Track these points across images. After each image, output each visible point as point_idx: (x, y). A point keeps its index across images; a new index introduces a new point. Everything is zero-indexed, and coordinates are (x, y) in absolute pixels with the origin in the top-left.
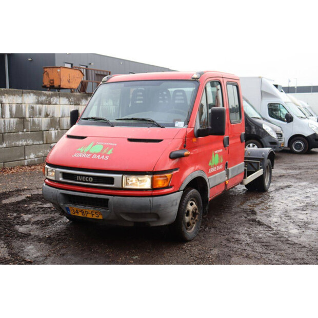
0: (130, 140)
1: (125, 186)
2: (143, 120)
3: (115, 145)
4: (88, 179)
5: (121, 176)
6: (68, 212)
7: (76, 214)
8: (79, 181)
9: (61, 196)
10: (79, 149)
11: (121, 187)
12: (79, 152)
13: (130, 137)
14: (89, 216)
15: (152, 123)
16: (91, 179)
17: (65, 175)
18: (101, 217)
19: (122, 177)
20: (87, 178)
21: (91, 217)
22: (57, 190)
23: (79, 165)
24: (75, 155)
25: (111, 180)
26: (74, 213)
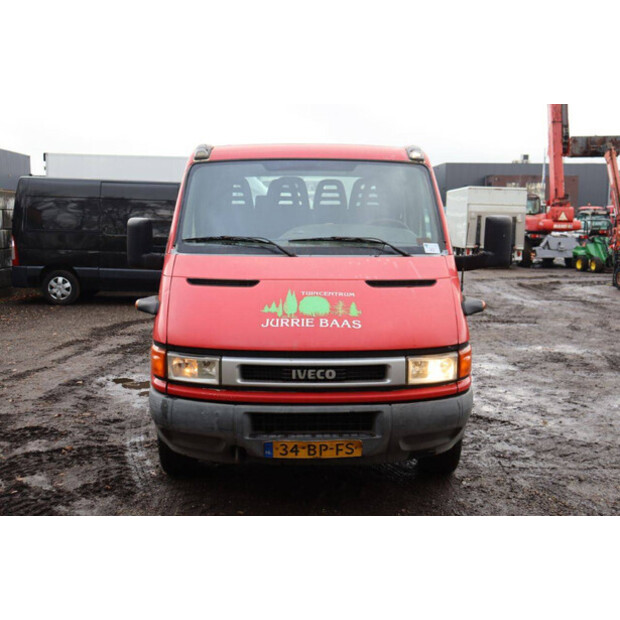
0: (372, 283)
1: (412, 381)
2: (359, 240)
3: (353, 294)
4: (323, 374)
5: (403, 359)
6: (269, 453)
7: (291, 456)
8: (298, 380)
9: (247, 420)
10: (266, 310)
11: (403, 382)
12: (274, 316)
13: (369, 278)
14: (328, 454)
16: (330, 374)
17: (247, 371)
18: (357, 453)
19: (407, 362)
20: (319, 372)
21: (335, 456)
22: (232, 406)
23: (295, 345)
24: (269, 323)
26: (286, 454)
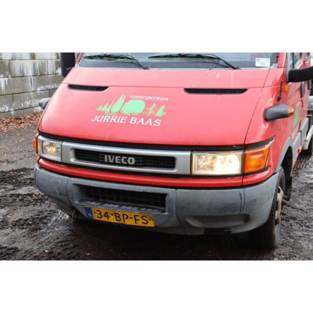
0: (189, 91)
1: (196, 172)
2: (199, 56)
3: (167, 99)
4: (126, 160)
5: (188, 154)
6: (90, 215)
7: (104, 219)
8: (108, 163)
9: (76, 190)
10: (100, 109)
11: (188, 173)
12: (103, 113)
13: (188, 86)
14: (130, 222)
15: (216, 61)
16: (131, 161)
17: (79, 154)
18: (151, 224)
19: (191, 156)
20: (124, 158)
21: (134, 224)
22: (67, 178)
23: (107, 137)
24: (97, 118)
25: (170, 162)
26: (101, 217)
